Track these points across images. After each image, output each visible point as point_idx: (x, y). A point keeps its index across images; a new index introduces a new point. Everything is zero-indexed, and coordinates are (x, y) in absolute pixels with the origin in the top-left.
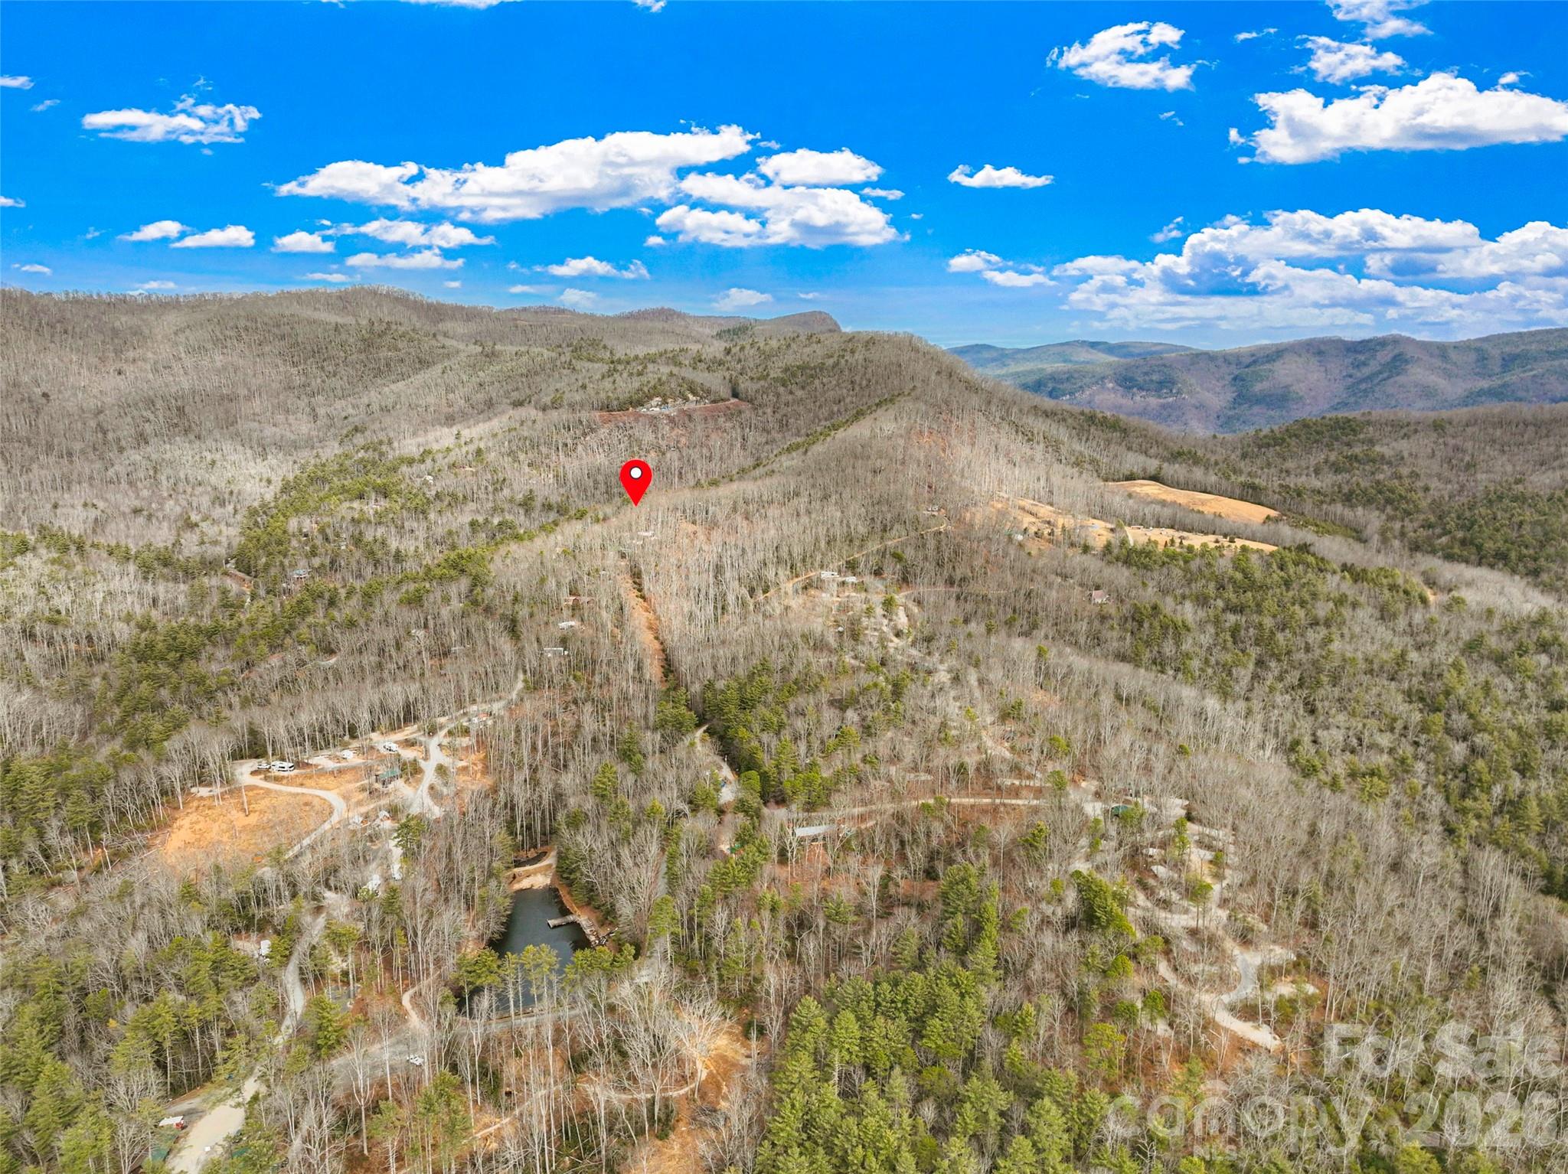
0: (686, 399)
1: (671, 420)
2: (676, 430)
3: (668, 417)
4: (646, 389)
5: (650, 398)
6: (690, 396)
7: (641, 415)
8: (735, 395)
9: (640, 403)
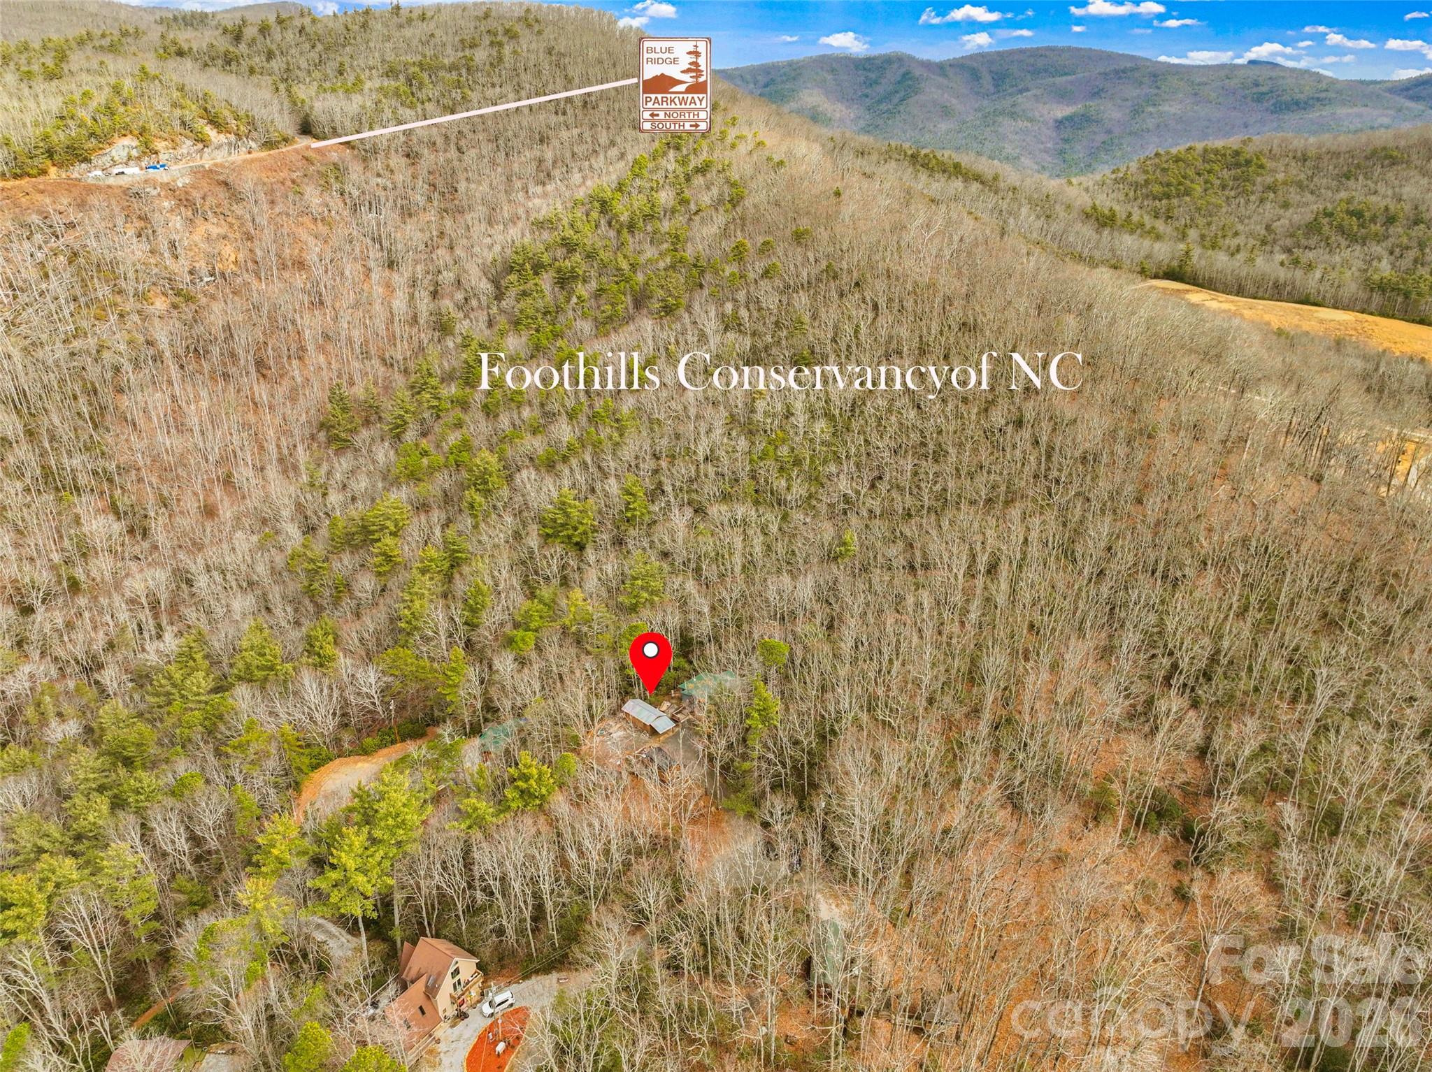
0: (202, 140)
1: (184, 200)
2: (202, 228)
3: (171, 190)
4: (84, 115)
5: (103, 139)
6: (211, 132)
7: (90, 190)
8: (306, 129)
9: (77, 154)
